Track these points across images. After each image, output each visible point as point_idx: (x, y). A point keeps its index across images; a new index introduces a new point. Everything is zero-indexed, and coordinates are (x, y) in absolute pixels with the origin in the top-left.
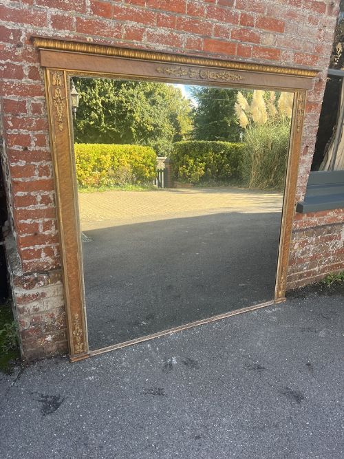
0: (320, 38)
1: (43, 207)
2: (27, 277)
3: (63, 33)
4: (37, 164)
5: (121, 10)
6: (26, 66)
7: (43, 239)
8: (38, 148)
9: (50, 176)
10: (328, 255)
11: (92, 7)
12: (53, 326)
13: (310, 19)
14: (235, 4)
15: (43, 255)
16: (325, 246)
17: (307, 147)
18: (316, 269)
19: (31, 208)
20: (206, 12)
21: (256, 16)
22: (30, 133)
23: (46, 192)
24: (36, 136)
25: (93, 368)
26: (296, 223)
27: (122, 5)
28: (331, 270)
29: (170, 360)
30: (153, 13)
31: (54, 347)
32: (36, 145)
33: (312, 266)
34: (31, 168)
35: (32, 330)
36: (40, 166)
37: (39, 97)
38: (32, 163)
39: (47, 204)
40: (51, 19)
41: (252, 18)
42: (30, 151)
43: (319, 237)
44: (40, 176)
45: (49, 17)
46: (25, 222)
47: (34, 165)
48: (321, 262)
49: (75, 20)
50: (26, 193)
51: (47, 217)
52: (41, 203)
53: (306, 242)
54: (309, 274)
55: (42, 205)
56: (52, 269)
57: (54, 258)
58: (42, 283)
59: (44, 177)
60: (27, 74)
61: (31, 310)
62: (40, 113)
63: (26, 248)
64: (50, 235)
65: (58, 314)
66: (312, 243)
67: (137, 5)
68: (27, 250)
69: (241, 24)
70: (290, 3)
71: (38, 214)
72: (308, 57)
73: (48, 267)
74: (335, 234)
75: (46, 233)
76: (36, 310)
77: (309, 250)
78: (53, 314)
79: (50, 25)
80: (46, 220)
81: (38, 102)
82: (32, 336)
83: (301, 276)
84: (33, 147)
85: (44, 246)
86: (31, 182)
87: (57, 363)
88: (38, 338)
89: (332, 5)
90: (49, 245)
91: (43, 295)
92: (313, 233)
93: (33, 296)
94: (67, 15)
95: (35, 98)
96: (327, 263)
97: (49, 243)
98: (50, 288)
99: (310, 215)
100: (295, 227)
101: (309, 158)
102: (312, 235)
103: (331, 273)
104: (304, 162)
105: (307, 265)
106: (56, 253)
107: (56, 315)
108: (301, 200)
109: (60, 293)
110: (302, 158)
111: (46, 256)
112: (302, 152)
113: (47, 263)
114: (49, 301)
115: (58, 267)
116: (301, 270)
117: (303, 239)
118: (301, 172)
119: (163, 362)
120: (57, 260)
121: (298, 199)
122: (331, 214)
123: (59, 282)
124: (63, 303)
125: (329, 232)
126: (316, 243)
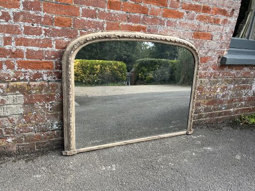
7: (4, 53)
10: (241, 100)
12: (13, 130)
15: (4, 67)
16: (239, 93)
17: (233, 10)
18: (232, 110)
23: (6, 9)
25: (43, 168)
26: (220, 73)
28: (242, 112)
29: (110, 167)
31: (15, 149)
33: (228, 108)
39: (7, 21)
43: (236, 85)
48: (236, 105)
51: (7, 33)
53: (226, 87)
54: (226, 113)
56: (13, 81)
57: (15, 72)
58: (1, 91)
64: (11, 50)
65: (17, 120)
66: (230, 89)
73: (9, 79)
74: (248, 85)
75: (7, 47)
77: (228, 94)
78: (13, 120)
80: (7, 35)
83: (220, 114)
85: (5, 59)
90: (10, 59)
91: (3, 102)
92: (232, 81)
96: (240, 107)
97: (10, 57)
98: (9, 96)
99: (231, 66)
100: (219, 75)
101: (234, 20)
102: (231, 83)
103: (242, 115)
104: (230, 23)
105: (225, 106)
106: (16, 67)
107: (16, 121)
108: (224, 54)
109: (19, 102)
110: (229, 19)
111: (7, 69)
112: (229, 14)
113: (8, 75)
114: (8, 108)
115: (19, 80)
116: (220, 109)
117: (223, 85)
118: (227, 31)
119: (104, 168)
120: (17, 74)
121: (223, 52)
122: (246, 69)
123: (18, 92)
124: (22, 111)
125: (244, 82)
126: (234, 90)
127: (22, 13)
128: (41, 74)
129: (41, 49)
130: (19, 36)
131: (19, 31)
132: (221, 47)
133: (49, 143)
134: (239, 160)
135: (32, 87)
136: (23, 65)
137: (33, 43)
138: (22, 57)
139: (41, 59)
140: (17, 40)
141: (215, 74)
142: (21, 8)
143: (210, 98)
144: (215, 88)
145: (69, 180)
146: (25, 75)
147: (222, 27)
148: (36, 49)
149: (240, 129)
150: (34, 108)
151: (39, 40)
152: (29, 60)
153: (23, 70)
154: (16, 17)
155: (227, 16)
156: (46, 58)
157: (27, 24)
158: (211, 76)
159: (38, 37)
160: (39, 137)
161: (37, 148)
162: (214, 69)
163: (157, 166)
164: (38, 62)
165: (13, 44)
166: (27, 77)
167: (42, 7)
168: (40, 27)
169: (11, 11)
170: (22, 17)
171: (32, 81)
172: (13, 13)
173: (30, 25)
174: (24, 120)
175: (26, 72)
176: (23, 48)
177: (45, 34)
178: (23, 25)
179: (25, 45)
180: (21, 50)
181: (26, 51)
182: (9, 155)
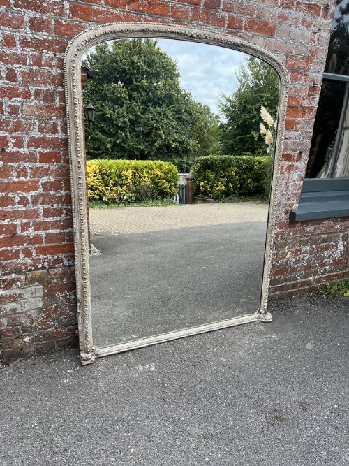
0: (315, 41)
1: (21, 208)
2: (5, 278)
3: (41, 36)
4: (15, 165)
5: (101, 13)
6: (4, 68)
7: (22, 240)
8: (15, 149)
9: (28, 178)
10: (323, 265)
11: (71, 10)
12: (31, 327)
13: (303, 22)
14: (222, 7)
15: (21, 256)
16: (320, 256)
17: (301, 153)
18: (311, 278)
19: (8, 208)
20: (190, 15)
21: (244, 19)
22: (7, 134)
23: (24, 193)
24: (14, 137)
26: (290, 231)
27: (102, 7)
28: (327, 280)
29: (148, 366)
30: (135, 15)
31: (32, 349)
32: (14, 146)
33: (306, 276)
34: (8, 170)
35: (9, 331)
36: (18, 167)
37: (16, 99)
38: (9, 164)
39: (25, 206)
40: (29, 22)
41: (241, 21)
42: (7, 152)
43: (314, 246)
44: (18, 177)
45: (27, 20)
46: (3, 222)
47: (12, 167)
48: (316, 272)
49: (53, 22)
50: (4, 194)
51: (25, 218)
52: (19, 203)
53: (300, 250)
54: (303, 284)
55: (20, 206)
56: (31, 270)
57: (33, 260)
58: (19, 284)
59: (22, 179)
60: (5, 76)
61: (8, 310)
62: (17, 114)
63: (3, 249)
64: (28, 237)
65: (36, 315)
66: (306, 252)
67: (117, 7)
68: (5, 251)
69: (229, 27)
70: (282, 5)
71: (16, 215)
72: (302, 61)
73: (26, 268)
74: (332, 243)
75: (25, 234)
76: (14, 310)
77: (303, 259)
78: (31, 316)
79: (27, 28)
80: (25, 221)
81: (16, 104)
82: (8, 336)
83: (294, 286)
84: (10, 149)
85: (22, 247)
86: (9, 183)
87: (34, 364)
88: (16, 338)
89: (327, 8)
90: (27, 247)
91: (20, 296)
92: (307, 242)
93: (10, 296)
94: (45, 18)
95: (13, 99)
96: (323, 273)
97: (27, 245)
98: (27, 289)
99: (305, 223)
100: (289, 235)
101: (302, 165)
102: (306, 244)
103: (327, 284)
104: (297, 168)
105: (300, 274)
106: (34, 254)
107: (34, 316)
108: (294, 207)
109: (38, 294)
110: (296, 164)
111: (24, 257)
112: (295, 158)
113: (26, 264)
114: (26, 302)
115: (37, 269)
116: (295, 279)
117: (296, 248)
118: (295, 179)
119: (141, 368)
120: (35, 261)
121: (291, 206)
122: (328, 223)
123: (37, 283)
124: (41, 304)
125: (325, 241)
126: (311, 252)
127: (41, 195)
128: (61, 259)
129: (62, 231)
130: (37, 220)
131: (38, 215)
132: (289, 199)
133: (71, 340)
134: (309, 350)
135: (53, 276)
136: (41, 251)
137: (53, 225)
138: (41, 243)
139: (61, 242)
140: (35, 224)
141: (283, 234)
142: (41, 190)
143: (279, 266)
144: (284, 252)
145: (101, 384)
146: (43, 262)
147: (286, 175)
148: (56, 231)
149: (322, 306)
150: (55, 300)
151: (60, 221)
152: (49, 245)
153: (41, 257)
154: (35, 200)
155: (294, 161)
156: (68, 240)
157: (46, 206)
158: (277, 237)
159: (58, 219)
160: (60, 333)
161: (58, 347)
162: (281, 228)
163: (205, 363)
164: (58, 246)
165: (31, 229)
166: (46, 264)
167: (63, 186)
168: (60, 207)
169: (29, 196)
170: (41, 199)
171: (50, 268)
172: (32, 196)
173: (50, 206)
174: (43, 315)
175: (45, 259)
176: (42, 233)
177: (66, 214)
178: (42, 208)
179: (44, 229)
180: (39, 235)
181: (45, 235)
182: (26, 357)
